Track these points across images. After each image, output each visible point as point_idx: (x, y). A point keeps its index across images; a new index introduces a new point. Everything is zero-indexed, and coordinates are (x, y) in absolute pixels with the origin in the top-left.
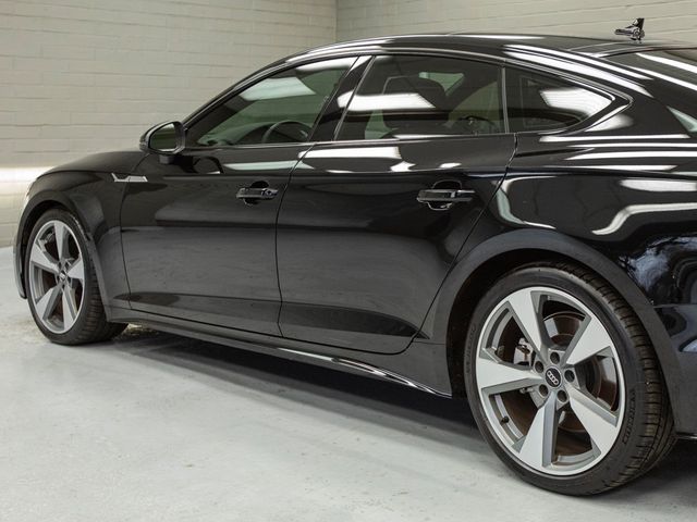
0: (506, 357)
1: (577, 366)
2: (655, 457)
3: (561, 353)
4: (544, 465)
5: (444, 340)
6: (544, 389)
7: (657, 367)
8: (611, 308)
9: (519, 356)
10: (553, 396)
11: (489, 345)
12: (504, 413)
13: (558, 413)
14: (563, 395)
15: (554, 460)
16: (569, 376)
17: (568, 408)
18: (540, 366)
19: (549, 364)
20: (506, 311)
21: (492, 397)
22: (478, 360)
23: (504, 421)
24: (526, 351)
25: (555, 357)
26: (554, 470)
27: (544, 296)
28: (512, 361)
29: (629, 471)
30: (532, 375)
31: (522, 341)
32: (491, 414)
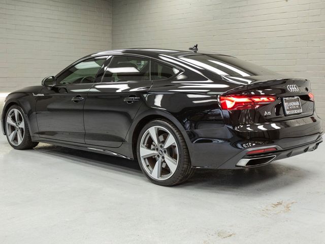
0: (149, 147)
1: (167, 148)
2: (188, 175)
3: (163, 145)
4: (158, 178)
5: (131, 142)
6: (158, 156)
7: (187, 148)
8: (175, 131)
9: (152, 147)
10: (161, 158)
11: (144, 144)
12: (148, 164)
13: (162, 163)
14: (163, 157)
15: (161, 176)
16: (165, 152)
17: (164, 162)
18: (157, 149)
19: (160, 149)
20: (148, 133)
21: (144, 159)
22: (141, 148)
23: (148, 166)
24: (154, 145)
25: (161, 146)
26: (161, 179)
27: (158, 129)
28: (150, 148)
29: (180, 178)
30: (155, 152)
31: (153, 143)
32: (144, 164)
